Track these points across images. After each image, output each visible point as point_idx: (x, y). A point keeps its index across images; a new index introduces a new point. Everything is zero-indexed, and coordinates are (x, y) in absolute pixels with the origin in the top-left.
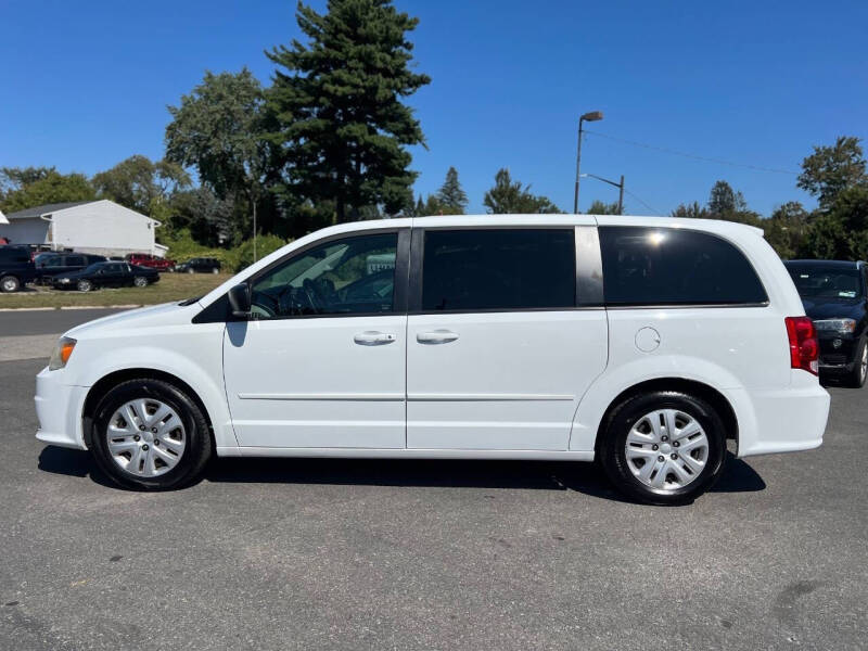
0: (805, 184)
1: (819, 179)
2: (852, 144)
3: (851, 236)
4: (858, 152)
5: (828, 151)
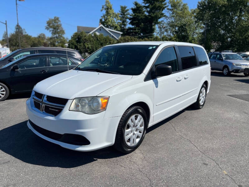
0: (47, 28)
1: (51, 27)
2: (58, 19)
3: (78, 45)
4: (59, 21)
5: (52, 20)
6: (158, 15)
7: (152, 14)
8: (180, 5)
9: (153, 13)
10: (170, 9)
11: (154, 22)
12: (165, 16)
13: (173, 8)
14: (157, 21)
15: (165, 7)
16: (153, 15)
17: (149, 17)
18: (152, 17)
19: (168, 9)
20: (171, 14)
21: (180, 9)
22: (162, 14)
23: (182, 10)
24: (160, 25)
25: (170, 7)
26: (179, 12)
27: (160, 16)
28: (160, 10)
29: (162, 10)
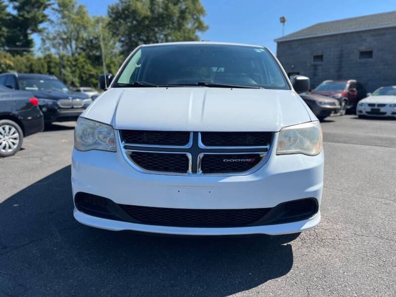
6: (38, 17)
7: (25, 13)
8: (73, 6)
9: (28, 12)
10: (57, 10)
11: (31, 28)
12: (49, 20)
13: (62, 9)
14: (36, 26)
15: (49, 5)
16: (27, 16)
17: (21, 18)
18: (27, 19)
19: (53, 9)
20: (60, 18)
21: (75, 13)
22: (44, 16)
23: (78, 14)
24: (43, 35)
25: (56, 6)
26: (74, 17)
27: (41, 19)
28: (39, 7)
29: (44, 9)
